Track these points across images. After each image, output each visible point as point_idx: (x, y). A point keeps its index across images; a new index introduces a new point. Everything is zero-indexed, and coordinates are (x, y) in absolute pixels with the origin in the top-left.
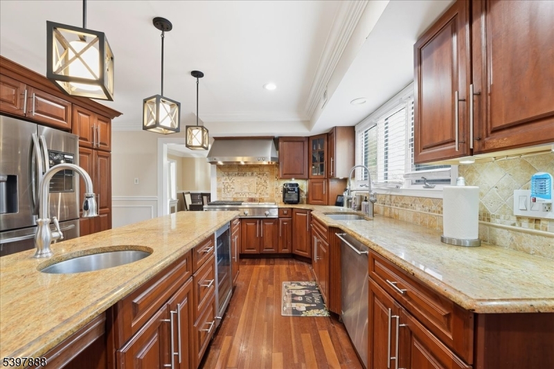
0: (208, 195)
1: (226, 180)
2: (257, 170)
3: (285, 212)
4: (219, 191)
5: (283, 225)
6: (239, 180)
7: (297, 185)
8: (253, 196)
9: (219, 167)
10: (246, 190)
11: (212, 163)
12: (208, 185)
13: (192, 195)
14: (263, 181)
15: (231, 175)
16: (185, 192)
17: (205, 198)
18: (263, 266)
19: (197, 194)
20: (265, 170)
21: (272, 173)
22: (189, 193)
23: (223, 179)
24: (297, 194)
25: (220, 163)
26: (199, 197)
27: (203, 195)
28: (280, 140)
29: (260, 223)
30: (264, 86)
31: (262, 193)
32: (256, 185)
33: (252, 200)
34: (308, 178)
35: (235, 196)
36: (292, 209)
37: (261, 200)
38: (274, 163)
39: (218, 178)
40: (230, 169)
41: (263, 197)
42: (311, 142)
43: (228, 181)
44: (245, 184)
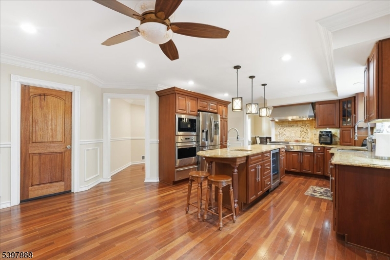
0: (270, 138)
1: (280, 130)
2: (301, 123)
3: (319, 149)
4: (276, 135)
5: (317, 157)
6: (289, 129)
7: (330, 132)
8: (298, 139)
9: (276, 122)
10: (293, 135)
11: (272, 121)
12: (270, 132)
13: (261, 138)
14: (305, 130)
15: (284, 126)
16: (256, 136)
17: (268, 140)
18: (301, 179)
19: (264, 138)
20: (307, 123)
21: (312, 125)
22: (259, 137)
23: (278, 129)
24: (330, 138)
25: (277, 120)
26: (264, 140)
27: (267, 138)
28: (316, 104)
29: (301, 155)
30: (299, 82)
31: (305, 137)
32: (300, 132)
33: (297, 141)
34: (339, 128)
35: (286, 139)
36: (324, 147)
37: (304, 141)
38: (311, 119)
39: (275, 129)
40: (282, 123)
41: (305, 139)
42: (342, 103)
43: (282, 130)
44: (293, 132)
